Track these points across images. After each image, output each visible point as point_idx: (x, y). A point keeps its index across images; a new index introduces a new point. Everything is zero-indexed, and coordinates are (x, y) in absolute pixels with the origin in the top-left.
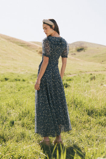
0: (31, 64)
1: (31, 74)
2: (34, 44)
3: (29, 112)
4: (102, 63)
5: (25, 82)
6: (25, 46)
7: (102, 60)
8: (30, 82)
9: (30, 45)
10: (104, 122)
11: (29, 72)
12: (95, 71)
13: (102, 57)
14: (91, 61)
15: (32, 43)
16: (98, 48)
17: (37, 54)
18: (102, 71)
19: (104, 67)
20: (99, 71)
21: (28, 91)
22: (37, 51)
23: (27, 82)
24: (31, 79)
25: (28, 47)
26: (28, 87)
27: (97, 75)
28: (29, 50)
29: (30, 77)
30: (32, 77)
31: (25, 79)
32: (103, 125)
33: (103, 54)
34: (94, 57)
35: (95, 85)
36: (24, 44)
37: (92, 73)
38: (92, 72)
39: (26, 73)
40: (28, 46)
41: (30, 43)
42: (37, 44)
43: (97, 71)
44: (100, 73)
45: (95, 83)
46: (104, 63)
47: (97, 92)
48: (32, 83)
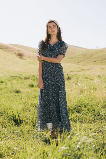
0: (9, 66)
1: (9, 76)
2: (12, 46)
3: (5, 111)
4: (78, 64)
5: (3, 83)
6: (4, 48)
7: (78, 61)
8: (8, 83)
9: (8, 48)
10: (75, 118)
11: (7, 74)
12: (72, 72)
13: (78, 58)
14: (67, 62)
15: (10, 46)
16: (74, 50)
17: (16, 56)
18: (78, 71)
19: (80, 68)
20: (75, 71)
21: (5, 92)
22: (15, 53)
23: (5, 83)
24: (10, 80)
25: (6, 50)
26: (5, 88)
27: (72, 76)
28: (7, 52)
29: (8, 79)
30: (11, 79)
31: (3, 80)
32: (74, 121)
33: (79, 56)
34: (71, 58)
35: (70, 84)
36: (3, 46)
37: (69, 74)
38: (68, 72)
39: (5, 75)
40: (6, 48)
41: (8, 45)
42: (16, 46)
43: (73, 72)
44: (76, 73)
45: (70, 83)
46: (80, 64)
47: (71, 91)
48: (10, 84)
